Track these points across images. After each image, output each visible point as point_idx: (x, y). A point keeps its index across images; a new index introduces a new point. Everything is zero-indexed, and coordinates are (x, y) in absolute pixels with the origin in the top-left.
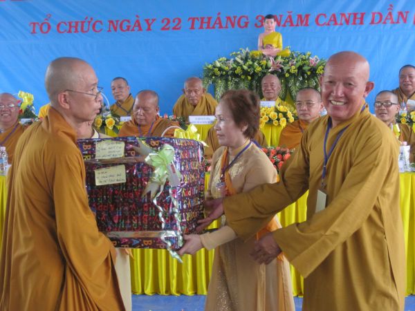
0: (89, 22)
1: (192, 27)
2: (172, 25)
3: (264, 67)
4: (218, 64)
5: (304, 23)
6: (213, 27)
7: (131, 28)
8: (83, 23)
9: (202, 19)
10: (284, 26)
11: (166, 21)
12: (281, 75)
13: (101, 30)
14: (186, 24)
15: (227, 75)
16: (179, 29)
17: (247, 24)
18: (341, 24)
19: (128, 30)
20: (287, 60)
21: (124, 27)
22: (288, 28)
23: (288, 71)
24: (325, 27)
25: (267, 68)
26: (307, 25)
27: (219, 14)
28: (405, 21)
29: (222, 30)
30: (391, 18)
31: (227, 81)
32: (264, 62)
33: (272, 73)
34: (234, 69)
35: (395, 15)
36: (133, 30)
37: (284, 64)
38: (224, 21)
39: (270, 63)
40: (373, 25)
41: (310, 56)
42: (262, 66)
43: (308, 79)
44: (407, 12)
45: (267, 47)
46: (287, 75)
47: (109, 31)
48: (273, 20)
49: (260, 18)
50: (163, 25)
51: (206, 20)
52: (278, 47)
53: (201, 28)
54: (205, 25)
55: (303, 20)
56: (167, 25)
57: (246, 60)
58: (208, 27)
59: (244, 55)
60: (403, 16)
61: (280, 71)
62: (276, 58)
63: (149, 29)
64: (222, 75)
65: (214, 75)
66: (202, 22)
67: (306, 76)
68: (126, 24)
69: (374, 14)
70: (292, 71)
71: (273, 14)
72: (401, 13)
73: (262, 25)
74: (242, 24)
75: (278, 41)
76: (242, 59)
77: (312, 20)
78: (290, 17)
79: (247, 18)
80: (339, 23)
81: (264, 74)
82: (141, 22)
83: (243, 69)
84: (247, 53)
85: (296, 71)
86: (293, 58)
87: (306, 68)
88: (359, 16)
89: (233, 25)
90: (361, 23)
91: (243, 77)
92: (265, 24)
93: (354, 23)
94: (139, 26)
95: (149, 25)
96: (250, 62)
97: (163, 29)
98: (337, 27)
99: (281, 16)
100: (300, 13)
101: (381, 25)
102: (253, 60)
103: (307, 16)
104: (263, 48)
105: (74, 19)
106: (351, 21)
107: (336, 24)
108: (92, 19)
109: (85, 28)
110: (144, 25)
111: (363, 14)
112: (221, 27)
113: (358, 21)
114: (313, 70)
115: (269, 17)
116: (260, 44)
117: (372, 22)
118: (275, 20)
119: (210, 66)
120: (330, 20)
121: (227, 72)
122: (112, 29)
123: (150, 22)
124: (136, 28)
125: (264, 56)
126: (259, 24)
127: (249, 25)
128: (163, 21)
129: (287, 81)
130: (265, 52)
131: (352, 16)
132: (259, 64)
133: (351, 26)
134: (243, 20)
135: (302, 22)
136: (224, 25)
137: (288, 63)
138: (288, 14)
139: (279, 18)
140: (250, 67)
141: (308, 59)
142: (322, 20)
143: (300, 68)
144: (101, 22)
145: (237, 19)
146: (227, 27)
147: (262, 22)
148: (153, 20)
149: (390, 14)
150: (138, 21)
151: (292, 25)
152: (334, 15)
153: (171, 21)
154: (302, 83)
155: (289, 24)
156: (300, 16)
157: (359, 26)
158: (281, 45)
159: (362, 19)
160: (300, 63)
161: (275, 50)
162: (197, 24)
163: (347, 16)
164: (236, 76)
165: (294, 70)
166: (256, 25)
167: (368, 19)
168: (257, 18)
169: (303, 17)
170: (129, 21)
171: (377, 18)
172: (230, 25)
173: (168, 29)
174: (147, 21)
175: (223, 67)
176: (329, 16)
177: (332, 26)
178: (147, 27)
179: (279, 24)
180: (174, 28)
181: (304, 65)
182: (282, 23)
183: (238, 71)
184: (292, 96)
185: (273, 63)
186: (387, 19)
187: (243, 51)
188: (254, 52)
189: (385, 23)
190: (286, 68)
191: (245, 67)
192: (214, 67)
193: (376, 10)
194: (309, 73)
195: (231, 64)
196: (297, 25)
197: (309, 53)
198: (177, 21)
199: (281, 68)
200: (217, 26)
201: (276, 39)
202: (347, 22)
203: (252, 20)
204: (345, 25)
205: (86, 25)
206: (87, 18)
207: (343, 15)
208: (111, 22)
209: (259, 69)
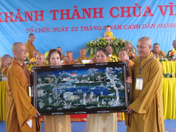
0: (46, 29)
1: (82, 30)
2: (75, 29)
3: (107, 43)
4: (91, 43)
5: (120, 28)
6: (89, 30)
7: (61, 30)
8: (44, 29)
9: (85, 27)
10: (113, 29)
11: (73, 28)
12: (112, 46)
13: (50, 31)
14: (79, 29)
15: (94, 46)
16: (77, 30)
17: (100, 29)
18: (133, 29)
19: (60, 31)
20: (115, 41)
21: (58, 30)
22: (115, 30)
23: (115, 45)
24: (127, 29)
25: (108, 43)
26: (121, 29)
27: (91, 25)
28: (154, 27)
29: (92, 31)
30: (149, 26)
31: (94, 48)
32: (107, 42)
33: (110, 45)
34: (97, 44)
35: (151, 25)
36: (61, 31)
37: (113, 42)
38: (92, 28)
39: (109, 42)
40: (143, 29)
41: (122, 39)
42: (106, 43)
43: (122, 47)
44: (155, 24)
45: (107, 37)
46: (115, 46)
47: (53, 31)
48: (109, 27)
49: (105, 27)
50: (71, 29)
51: (86, 28)
52: (111, 36)
53: (85, 30)
54: (86, 29)
55: (120, 27)
56: (73, 29)
57: (100, 41)
58: (87, 30)
59: (100, 39)
60: (153, 26)
61: (112, 44)
62: (111, 40)
63: (67, 31)
64: (92, 46)
65: (90, 46)
66: (85, 28)
67: (121, 46)
68: (59, 29)
69: (143, 25)
70: (116, 45)
71: (109, 25)
72: (152, 25)
73: (106, 29)
74: (99, 29)
75: (111, 35)
76: (99, 41)
77: (122, 27)
78: (115, 26)
79: (100, 26)
80: (132, 28)
81: (107, 46)
82: (64, 29)
83: (99, 44)
84: (101, 39)
85: (118, 44)
86: (116, 40)
87: (121, 43)
88: (138, 26)
89: (96, 29)
90: (139, 28)
91: (100, 47)
92: (107, 29)
93: (137, 28)
94: (63, 30)
95: (67, 29)
96: (102, 42)
97: (72, 31)
98: (131, 29)
99: (112, 26)
100: (118, 25)
101: (146, 29)
102: (103, 41)
103: (121, 26)
104: (106, 37)
105: (41, 28)
106: (136, 27)
107: (131, 28)
108: (47, 27)
109: (45, 31)
110: (65, 29)
111: (140, 25)
112: (91, 30)
113: (138, 27)
114: (124, 44)
115: (108, 26)
116: (105, 35)
117: (143, 28)
118: (110, 27)
119: (88, 43)
120: (129, 27)
121: (94, 45)
122: (54, 31)
123: (67, 28)
124: (62, 31)
125: (107, 40)
126: (105, 29)
127: (101, 29)
128: (72, 28)
129: (115, 48)
130: (107, 38)
131: (136, 26)
132: (105, 42)
133: (136, 29)
134: (99, 27)
135: (119, 28)
136: (93, 29)
137: (115, 42)
138: (114, 25)
139: (111, 27)
140: (102, 43)
141: (122, 40)
142: (126, 27)
143: (119, 43)
144: (50, 28)
145: (97, 27)
146: (93, 30)
147: (105, 28)
148: (68, 28)
149: (149, 25)
150: (63, 28)
151: (116, 29)
152: (130, 26)
153: (74, 28)
154: (120, 48)
155: (115, 28)
156: (118, 26)
157: (138, 29)
158: (112, 36)
159: (139, 27)
160: (119, 42)
161: (110, 38)
162: (83, 29)
163: (135, 26)
164: (97, 46)
165: (117, 44)
166: (103, 29)
167: (141, 27)
168: (104, 27)
169: (120, 26)
170: (60, 28)
171: (145, 26)
172: (94, 29)
173: (73, 31)
174: (66, 28)
175: (93, 43)
176: (128, 25)
177: (129, 29)
178: (66, 30)
179: (111, 29)
180: (75, 30)
181: (120, 42)
182: (112, 28)
183: (98, 44)
184: (116, 53)
185: (110, 42)
186: (148, 27)
187: (99, 38)
188: (103, 38)
189: (147, 28)
190: (114, 44)
191: (100, 43)
192: (90, 43)
193: (144, 23)
194: (122, 45)
195: (96, 42)
196: (118, 29)
197: (122, 38)
198: (76, 28)
199: (113, 44)
200: (90, 29)
201: (110, 34)
202: (135, 28)
203: (102, 27)
204: (134, 29)
205: (45, 30)
206: (45, 27)
207: (133, 25)
208: (54, 28)
209: (105, 44)
